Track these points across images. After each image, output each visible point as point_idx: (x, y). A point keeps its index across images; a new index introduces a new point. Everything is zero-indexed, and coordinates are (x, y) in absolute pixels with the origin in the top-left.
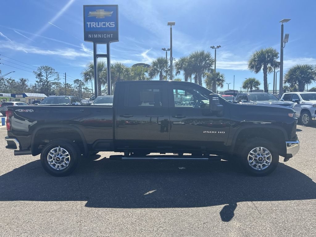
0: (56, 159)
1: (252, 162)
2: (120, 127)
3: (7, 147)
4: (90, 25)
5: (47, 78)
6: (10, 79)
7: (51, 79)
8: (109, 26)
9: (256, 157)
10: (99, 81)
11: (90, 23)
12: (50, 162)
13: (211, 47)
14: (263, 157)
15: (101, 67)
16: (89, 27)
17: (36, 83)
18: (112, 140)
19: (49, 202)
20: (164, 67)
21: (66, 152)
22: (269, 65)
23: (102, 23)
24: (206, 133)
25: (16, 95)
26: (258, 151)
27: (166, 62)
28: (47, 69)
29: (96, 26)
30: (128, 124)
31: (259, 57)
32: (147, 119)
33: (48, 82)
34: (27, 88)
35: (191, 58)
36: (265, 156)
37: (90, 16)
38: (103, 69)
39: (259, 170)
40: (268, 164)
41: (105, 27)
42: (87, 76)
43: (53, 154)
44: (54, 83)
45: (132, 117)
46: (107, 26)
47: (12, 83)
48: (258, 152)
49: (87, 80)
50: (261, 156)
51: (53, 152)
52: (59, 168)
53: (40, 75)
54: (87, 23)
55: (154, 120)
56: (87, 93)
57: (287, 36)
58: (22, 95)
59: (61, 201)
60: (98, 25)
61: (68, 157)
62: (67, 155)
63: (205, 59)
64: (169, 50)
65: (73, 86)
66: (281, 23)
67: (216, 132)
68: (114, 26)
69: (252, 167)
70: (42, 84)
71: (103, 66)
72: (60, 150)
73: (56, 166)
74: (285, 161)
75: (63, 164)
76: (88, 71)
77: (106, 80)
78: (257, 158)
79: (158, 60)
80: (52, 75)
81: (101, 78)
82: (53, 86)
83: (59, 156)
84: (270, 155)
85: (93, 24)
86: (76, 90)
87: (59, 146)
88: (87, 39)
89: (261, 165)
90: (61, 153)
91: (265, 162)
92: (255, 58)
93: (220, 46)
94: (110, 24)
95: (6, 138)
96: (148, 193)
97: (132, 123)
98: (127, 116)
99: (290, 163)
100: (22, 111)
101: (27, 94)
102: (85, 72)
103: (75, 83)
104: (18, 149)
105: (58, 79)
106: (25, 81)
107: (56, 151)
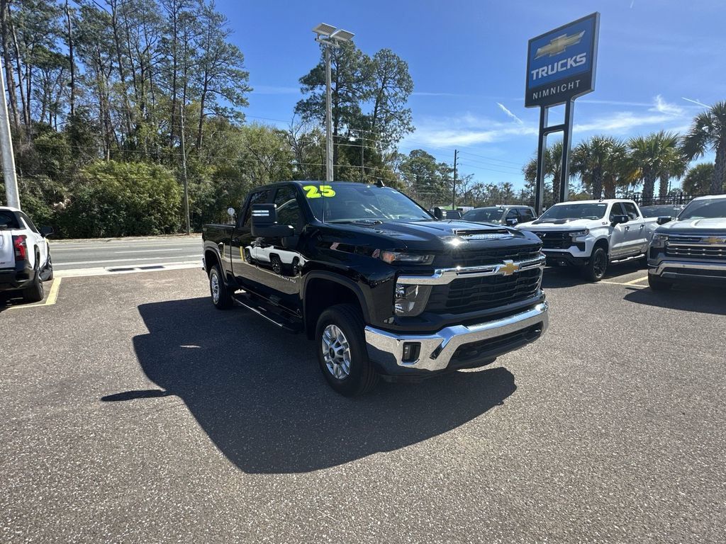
4: (537, 73)
8: (574, 64)
11: (537, 70)
16: (535, 78)
23: (560, 63)
29: (547, 73)
37: (538, 57)
39: (337, 376)
41: (565, 68)
46: (569, 67)
54: (533, 72)
60: (553, 70)
68: (584, 62)
69: (328, 365)
84: (348, 349)
85: (543, 71)
88: (529, 102)
94: (575, 60)
96: (186, 346)
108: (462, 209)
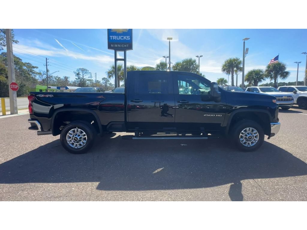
0: (74, 139)
1: (243, 140)
2: (132, 111)
3: (30, 128)
4: (112, 37)
5: (83, 77)
6: (57, 77)
7: (86, 77)
8: (126, 39)
9: (246, 135)
10: (118, 77)
11: (112, 36)
12: (69, 141)
13: (196, 56)
14: (252, 136)
15: (120, 68)
16: (111, 39)
17: (76, 80)
18: (124, 122)
19: (60, 184)
20: (164, 68)
21: (83, 132)
22: (235, 69)
23: (121, 37)
24: (206, 116)
25: (61, 88)
26: (248, 130)
27: (166, 65)
28: (83, 70)
29: (116, 38)
30: (138, 108)
31: (229, 63)
32: (152, 104)
33: (84, 79)
34: (69, 83)
35: (183, 62)
36: (254, 135)
38: (122, 69)
39: (249, 146)
40: (256, 141)
41: (123, 39)
42: (110, 74)
43: (71, 134)
44: (88, 80)
45: (142, 102)
46: (124, 39)
47: (59, 80)
48: (248, 132)
49: (110, 77)
50: (250, 135)
51: (72, 133)
52: (77, 146)
53: (78, 74)
54: (110, 36)
55: (158, 105)
56: (111, 87)
57: (247, 50)
58: (65, 88)
59: (72, 182)
60: (118, 38)
61: (85, 137)
62: (85, 135)
63: (192, 64)
64: (168, 57)
65: (101, 82)
66: (243, 41)
67: (214, 115)
68: (129, 39)
69: (243, 144)
70: (79, 80)
71: (121, 67)
72: (78, 131)
73: (75, 145)
74: (269, 138)
75: (81, 143)
76: (111, 70)
77: (123, 77)
78: (247, 137)
79: (161, 63)
80: (87, 74)
81: (120, 76)
82: (87, 82)
83: (77, 136)
84: (258, 134)
85: (115, 37)
86: (104, 85)
87: (77, 128)
88: (110, 47)
89: (250, 143)
90: (78, 133)
91: (253, 139)
92: (226, 64)
93: (202, 56)
94: (126, 38)
95: (29, 120)
96: (156, 171)
97: (142, 108)
98: (138, 101)
99: (272, 141)
100: (43, 96)
101: (68, 87)
102: (108, 71)
103: (103, 80)
104: (40, 130)
105: (91, 77)
106: (67, 78)
107: (74, 131)
108: (50, 88)
